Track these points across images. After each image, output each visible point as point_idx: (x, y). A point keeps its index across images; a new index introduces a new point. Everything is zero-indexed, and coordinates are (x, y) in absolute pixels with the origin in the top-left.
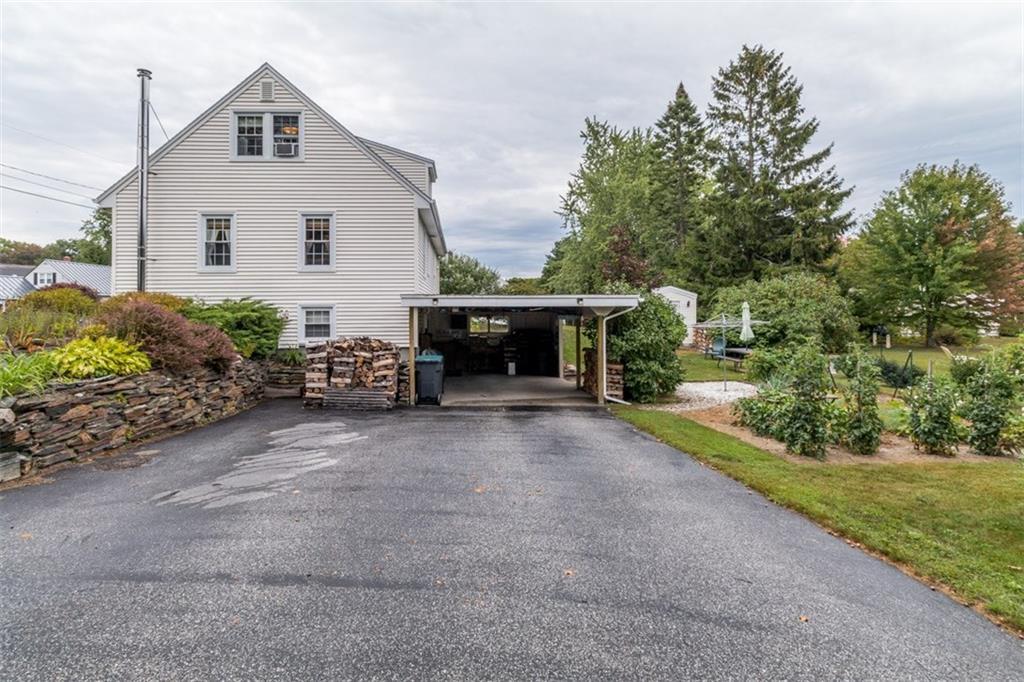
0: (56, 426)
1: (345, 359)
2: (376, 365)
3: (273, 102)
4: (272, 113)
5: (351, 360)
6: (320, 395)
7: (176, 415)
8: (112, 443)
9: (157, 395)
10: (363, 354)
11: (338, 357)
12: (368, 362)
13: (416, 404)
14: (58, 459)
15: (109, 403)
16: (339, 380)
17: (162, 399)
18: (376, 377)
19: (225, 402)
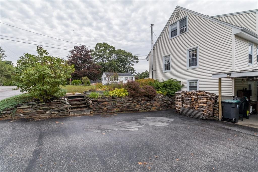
0: (99, 105)
1: (188, 98)
2: (199, 101)
3: (179, 17)
4: (179, 21)
5: (190, 99)
6: (180, 110)
7: (132, 108)
8: (112, 111)
9: (126, 102)
10: (194, 97)
11: (185, 97)
12: (196, 100)
13: (222, 120)
14: (99, 112)
15: (112, 102)
16: (186, 105)
17: (127, 103)
18: (199, 106)
19: (152, 107)
